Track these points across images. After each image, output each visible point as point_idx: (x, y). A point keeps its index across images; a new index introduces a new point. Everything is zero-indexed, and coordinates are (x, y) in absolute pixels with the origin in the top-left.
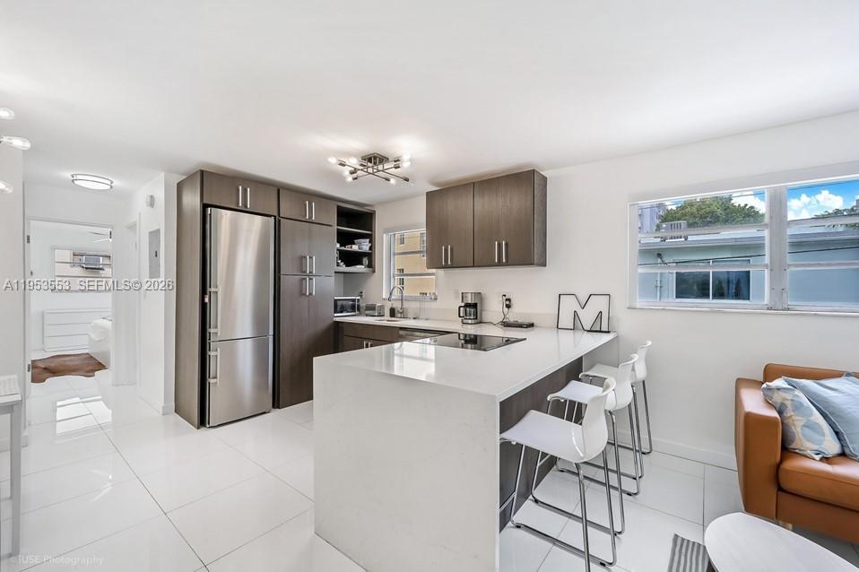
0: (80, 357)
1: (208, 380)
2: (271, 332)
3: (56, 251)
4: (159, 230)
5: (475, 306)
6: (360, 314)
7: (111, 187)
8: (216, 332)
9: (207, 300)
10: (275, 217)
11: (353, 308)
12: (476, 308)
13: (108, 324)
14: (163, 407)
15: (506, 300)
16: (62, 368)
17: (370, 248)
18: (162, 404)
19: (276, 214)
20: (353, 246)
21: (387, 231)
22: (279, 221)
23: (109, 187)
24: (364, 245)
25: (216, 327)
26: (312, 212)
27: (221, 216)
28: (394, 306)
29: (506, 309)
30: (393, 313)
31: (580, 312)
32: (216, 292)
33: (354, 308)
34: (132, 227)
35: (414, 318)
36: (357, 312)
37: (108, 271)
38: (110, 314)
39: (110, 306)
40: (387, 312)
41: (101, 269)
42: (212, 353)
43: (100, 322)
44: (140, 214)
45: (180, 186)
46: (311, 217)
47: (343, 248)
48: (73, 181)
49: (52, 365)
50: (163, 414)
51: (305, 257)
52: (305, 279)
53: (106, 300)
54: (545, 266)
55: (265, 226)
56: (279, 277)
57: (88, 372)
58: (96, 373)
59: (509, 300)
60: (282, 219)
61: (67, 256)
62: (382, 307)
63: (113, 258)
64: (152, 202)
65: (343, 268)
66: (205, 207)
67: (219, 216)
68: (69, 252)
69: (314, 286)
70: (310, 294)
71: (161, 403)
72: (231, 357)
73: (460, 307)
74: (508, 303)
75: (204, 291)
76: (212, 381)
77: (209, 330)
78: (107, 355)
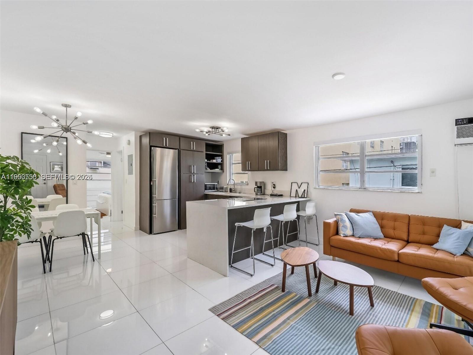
1: (153, 215)
2: (177, 197)
4: (132, 155)
5: (260, 187)
6: (218, 191)
8: (156, 196)
9: (152, 184)
10: (178, 149)
11: (214, 188)
12: (261, 188)
14: (135, 228)
15: (273, 185)
17: (222, 161)
18: (135, 226)
19: (179, 148)
20: (214, 160)
21: (229, 153)
22: (180, 151)
23: (112, 136)
24: (218, 160)
25: (155, 195)
26: (193, 146)
27: (157, 150)
28: (231, 187)
29: (273, 189)
30: (231, 191)
31: (298, 190)
32: (155, 181)
34: (121, 153)
35: (239, 193)
36: (216, 190)
40: (229, 191)
41: (98, 169)
42: (154, 205)
43: (102, 194)
44: (124, 147)
45: (141, 137)
46: (193, 148)
47: (209, 161)
48: (99, 135)
50: (135, 230)
51: (191, 166)
52: (191, 175)
54: (287, 170)
55: (174, 153)
56: (180, 175)
58: (103, 217)
59: (274, 185)
60: (181, 151)
62: (227, 188)
64: (129, 143)
65: (209, 170)
66: (151, 147)
67: (156, 150)
69: (194, 178)
70: (194, 182)
72: (162, 207)
73: (255, 188)
74: (274, 186)
75: (151, 180)
77: (153, 196)
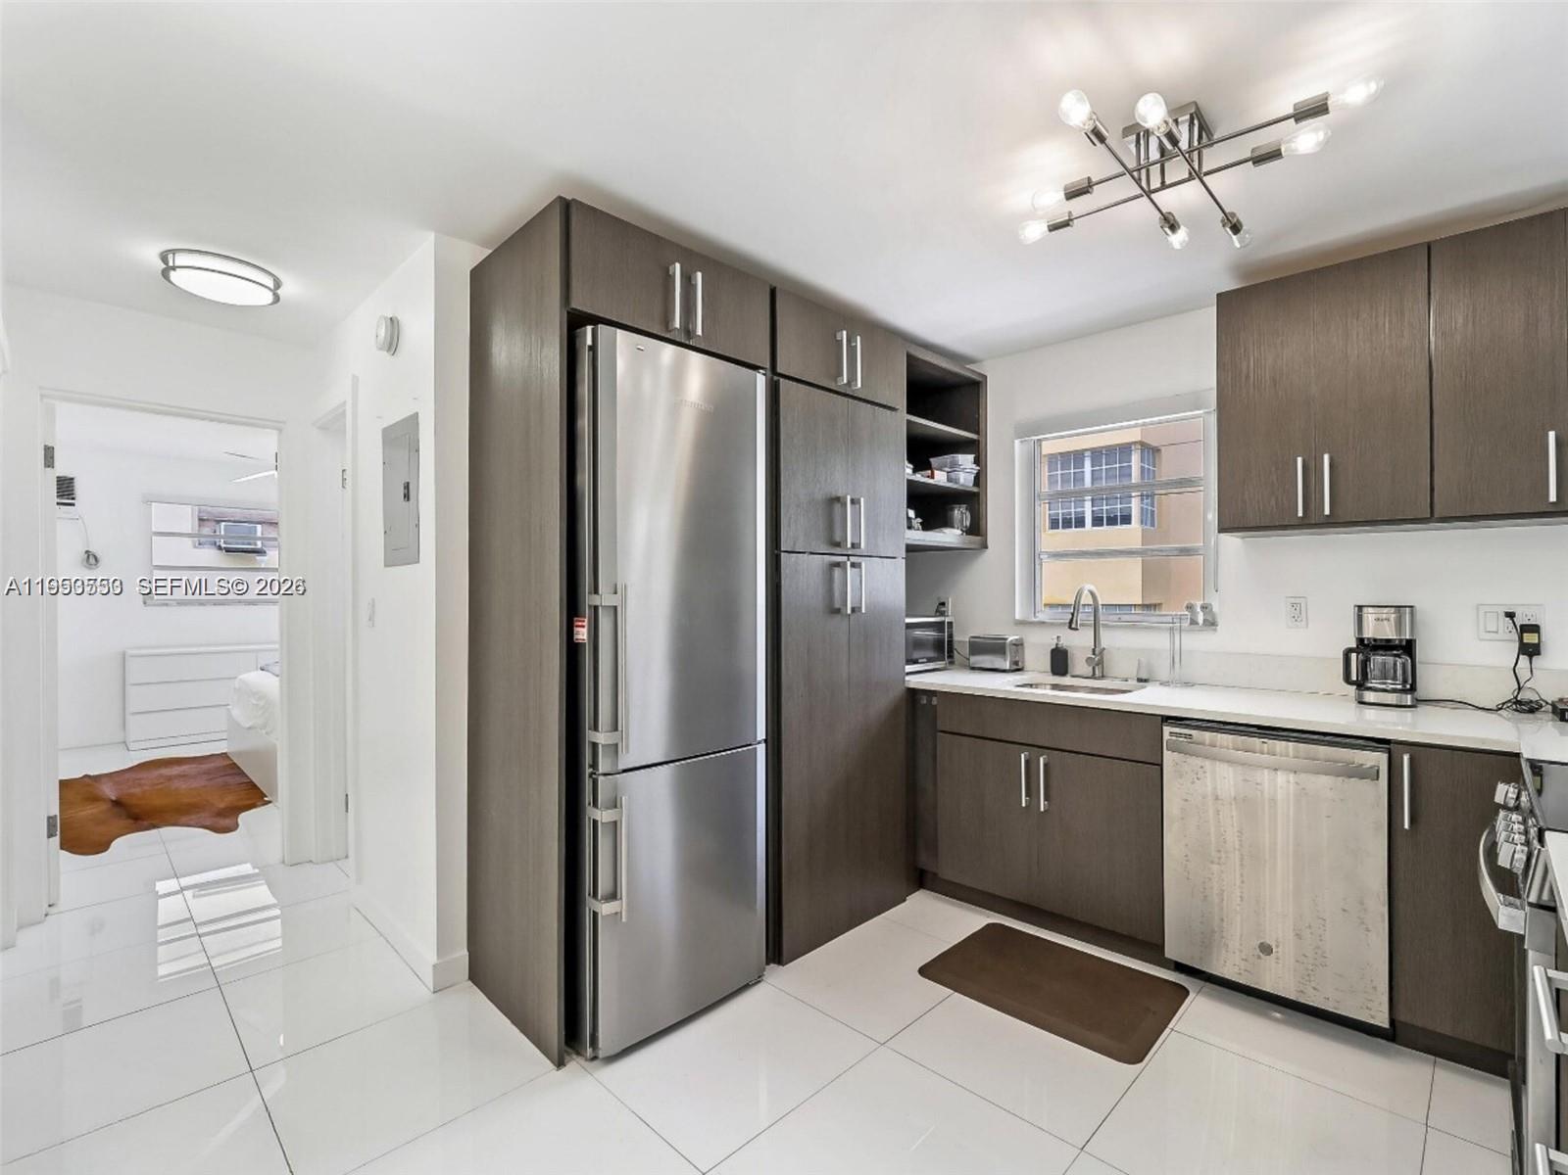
0: (205, 767)
1: (592, 904)
3: (153, 504)
4: (414, 418)
5: (1406, 648)
6: (952, 667)
7: (277, 299)
9: (583, 635)
10: (765, 371)
12: (1412, 656)
13: (269, 684)
15: (1523, 629)
16: (158, 802)
17: (976, 479)
18: (432, 957)
19: (768, 363)
20: (937, 473)
22: (777, 385)
23: (268, 297)
24: (960, 471)
25: (614, 726)
26: (856, 364)
28: (1061, 643)
29: (1519, 659)
32: (614, 609)
33: (943, 649)
34: (334, 425)
35: (1142, 681)
36: (947, 660)
37: (271, 558)
38: (277, 657)
39: (276, 636)
40: (1042, 661)
42: (601, 815)
43: (254, 678)
44: (355, 379)
45: (481, 279)
46: (852, 381)
47: (917, 477)
48: (165, 273)
49: (137, 790)
50: (437, 991)
51: (842, 500)
52: (844, 565)
53: (265, 621)
56: (779, 559)
57: (221, 814)
58: (243, 817)
59: (1530, 629)
60: (782, 382)
61: (186, 521)
62: (1023, 646)
63: (282, 525)
64: (390, 337)
65: (919, 534)
66: (574, 321)
68: (189, 509)
69: (863, 586)
70: (856, 610)
71: (428, 954)
74: (1529, 637)
75: (572, 607)
76: (605, 909)
77: (591, 736)
78: (267, 758)
